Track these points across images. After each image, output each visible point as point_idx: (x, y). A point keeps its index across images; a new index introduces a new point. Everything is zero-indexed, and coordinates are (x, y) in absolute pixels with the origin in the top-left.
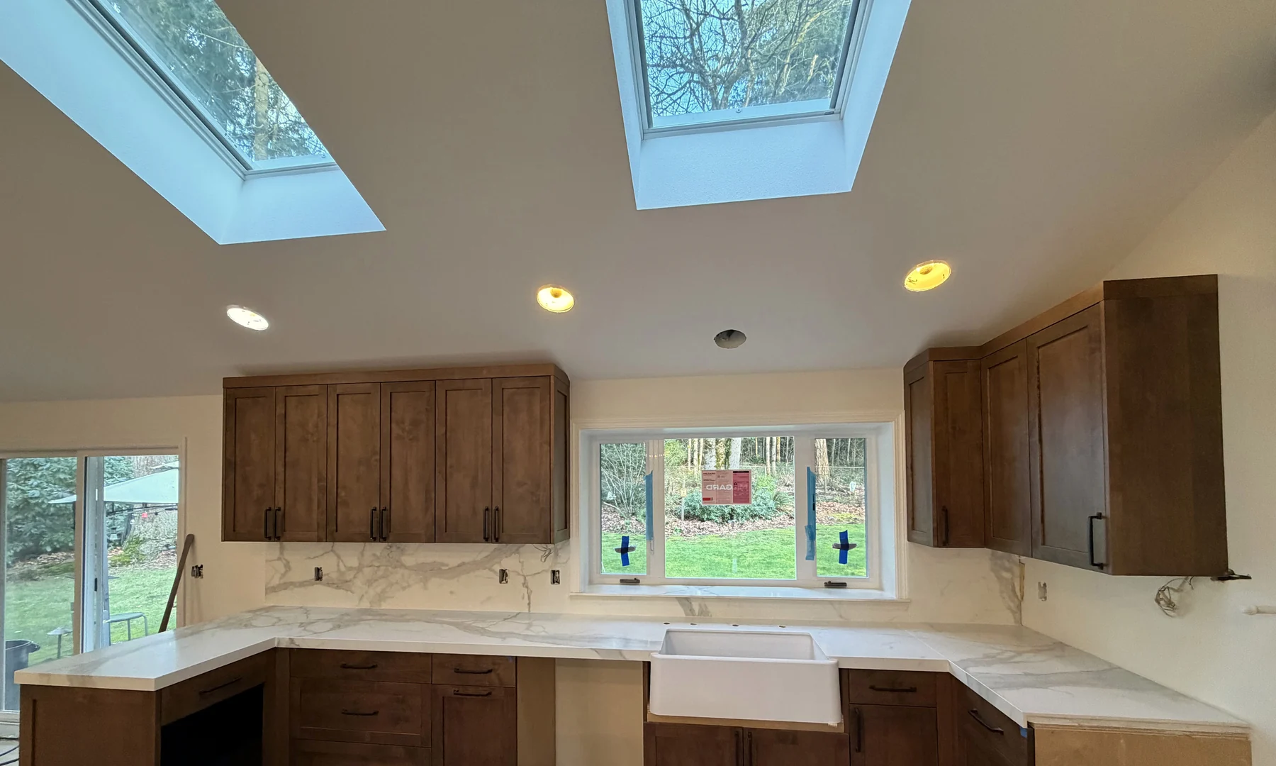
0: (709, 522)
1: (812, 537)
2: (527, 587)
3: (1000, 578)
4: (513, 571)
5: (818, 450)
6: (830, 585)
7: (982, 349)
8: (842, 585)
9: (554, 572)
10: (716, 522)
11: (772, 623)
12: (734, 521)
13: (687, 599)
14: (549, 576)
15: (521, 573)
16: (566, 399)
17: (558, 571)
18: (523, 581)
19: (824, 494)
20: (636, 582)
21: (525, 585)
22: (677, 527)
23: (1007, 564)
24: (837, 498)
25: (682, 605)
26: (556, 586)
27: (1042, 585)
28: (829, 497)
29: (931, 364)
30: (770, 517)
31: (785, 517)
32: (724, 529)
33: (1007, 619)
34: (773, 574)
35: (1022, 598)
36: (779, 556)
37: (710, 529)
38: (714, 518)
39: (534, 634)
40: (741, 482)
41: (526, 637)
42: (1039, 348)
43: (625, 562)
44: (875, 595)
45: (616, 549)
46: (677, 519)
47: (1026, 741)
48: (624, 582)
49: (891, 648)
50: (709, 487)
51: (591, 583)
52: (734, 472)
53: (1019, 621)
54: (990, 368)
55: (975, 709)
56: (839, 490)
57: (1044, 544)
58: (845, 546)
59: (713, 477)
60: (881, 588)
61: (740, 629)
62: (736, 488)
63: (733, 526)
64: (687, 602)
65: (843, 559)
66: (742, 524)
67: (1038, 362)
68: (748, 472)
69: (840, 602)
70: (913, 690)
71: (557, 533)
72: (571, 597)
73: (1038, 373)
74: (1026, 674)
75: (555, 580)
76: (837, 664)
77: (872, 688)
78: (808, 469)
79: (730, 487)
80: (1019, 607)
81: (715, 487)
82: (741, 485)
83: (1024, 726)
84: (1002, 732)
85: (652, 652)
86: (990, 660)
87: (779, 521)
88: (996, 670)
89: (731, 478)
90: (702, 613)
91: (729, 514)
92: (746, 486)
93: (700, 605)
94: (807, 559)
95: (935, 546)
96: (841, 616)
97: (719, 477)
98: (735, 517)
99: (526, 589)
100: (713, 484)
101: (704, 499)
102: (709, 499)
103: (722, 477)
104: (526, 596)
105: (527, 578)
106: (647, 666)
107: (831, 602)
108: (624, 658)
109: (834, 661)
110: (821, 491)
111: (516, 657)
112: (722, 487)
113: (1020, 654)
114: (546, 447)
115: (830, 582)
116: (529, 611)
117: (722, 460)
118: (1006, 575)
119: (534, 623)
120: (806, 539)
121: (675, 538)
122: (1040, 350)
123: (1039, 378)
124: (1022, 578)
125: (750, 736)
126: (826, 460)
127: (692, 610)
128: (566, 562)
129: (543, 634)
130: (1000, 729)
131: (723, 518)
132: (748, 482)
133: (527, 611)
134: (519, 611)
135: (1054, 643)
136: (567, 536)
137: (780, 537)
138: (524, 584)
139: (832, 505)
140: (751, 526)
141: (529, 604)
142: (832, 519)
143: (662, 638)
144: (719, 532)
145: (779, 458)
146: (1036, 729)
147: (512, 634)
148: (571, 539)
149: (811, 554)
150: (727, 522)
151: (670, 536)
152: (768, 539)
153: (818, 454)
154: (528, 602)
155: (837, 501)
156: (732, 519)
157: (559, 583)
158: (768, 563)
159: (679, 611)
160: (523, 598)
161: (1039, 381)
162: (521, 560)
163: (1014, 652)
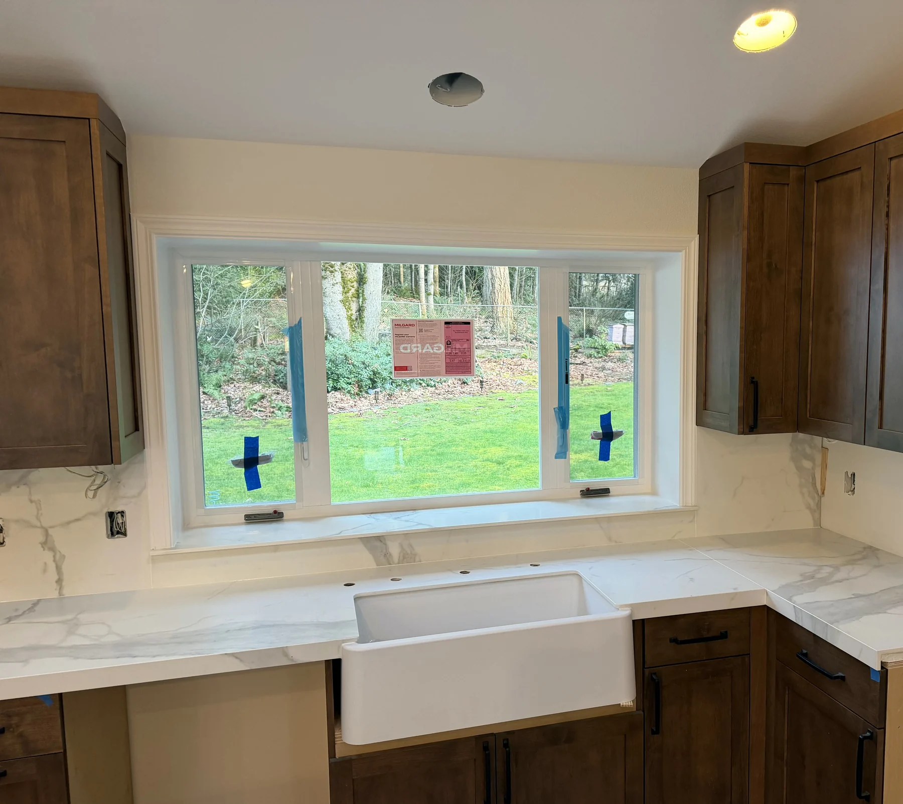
0: (338, 394)
1: (564, 424)
2: (53, 549)
3: (799, 468)
4: (17, 521)
5: (497, 280)
6: (589, 493)
7: (808, 151)
8: (604, 492)
9: (111, 515)
10: (349, 392)
11: (515, 561)
12: (378, 390)
13: (380, 538)
14: (102, 524)
15: (35, 522)
16: (120, 170)
17: (122, 513)
18: (42, 538)
19: (506, 346)
20: (276, 516)
21: (47, 543)
22: (280, 403)
23: (808, 450)
24: (525, 352)
25: (372, 550)
26: (119, 540)
27: (850, 476)
28: (514, 351)
29: (747, 167)
30: (433, 383)
31: (456, 382)
32: (364, 404)
33: (805, 521)
34: (448, 471)
35: (823, 493)
36: (452, 442)
37: (339, 405)
38: (345, 386)
39: (87, 642)
40: (458, 340)
41: (75, 652)
42: (891, 159)
43: (253, 482)
44: (647, 503)
45: (232, 461)
46: (281, 390)
47: (878, 686)
48: (253, 518)
49: (692, 579)
50: (405, 348)
51: (186, 526)
52: (446, 323)
53: (818, 522)
54: (818, 182)
55: (805, 651)
56: (527, 341)
57: (881, 427)
58: (607, 435)
59: (411, 331)
60: (654, 493)
61: (475, 576)
62: (449, 350)
63: (376, 399)
64: (378, 544)
65: (604, 455)
66: (390, 395)
67: (889, 179)
68: (469, 323)
69: (609, 519)
70: (724, 636)
71: (124, 443)
72: (154, 559)
73: (888, 194)
74: (858, 596)
75: (115, 529)
76: (631, 615)
77: (674, 641)
78: (559, 319)
79: (440, 348)
80: (819, 506)
81: (415, 348)
82: (458, 346)
83: (877, 667)
84: (843, 678)
85: (344, 641)
86: (813, 581)
87: (447, 389)
88: (825, 595)
89: (440, 332)
90: (404, 558)
91: (371, 379)
92: (466, 346)
93: (401, 546)
94: (556, 458)
95: (739, 433)
96: (610, 539)
97: (421, 331)
98: (379, 385)
99: (51, 554)
100: (411, 342)
101: (396, 368)
102: (405, 368)
103: (426, 331)
104: (52, 567)
105: (51, 531)
106: (335, 668)
107: (597, 520)
108: (292, 660)
109: (626, 612)
110: (502, 342)
111: (61, 695)
112: (428, 349)
113: (837, 568)
114: (90, 271)
115: (588, 489)
116: (60, 594)
117: (353, 290)
118: (807, 464)
119: (83, 617)
120: (555, 427)
121: (280, 422)
122: (894, 162)
123: (888, 202)
124: (824, 466)
125: (506, 745)
126: (509, 296)
127: (387, 556)
128: (140, 494)
129: (113, 639)
130: (840, 674)
131: (360, 387)
132: (469, 340)
133: (55, 595)
134: (36, 598)
135: (865, 548)
136: (141, 445)
137: (450, 413)
138: (44, 544)
139: (519, 363)
140: (405, 398)
141: (59, 581)
142: (521, 384)
143: (351, 614)
144: (354, 409)
145: (438, 289)
146: (889, 669)
147: (35, 650)
148: (146, 450)
149: (563, 451)
150: (367, 393)
151: (269, 419)
152: (433, 417)
153: (496, 285)
154: (56, 577)
155: (525, 357)
156: (374, 388)
157: (125, 534)
158: (438, 454)
159: (365, 559)
160: (45, 571)
161: (888, 207)
162: (34, 498)
163: (830, 566)
